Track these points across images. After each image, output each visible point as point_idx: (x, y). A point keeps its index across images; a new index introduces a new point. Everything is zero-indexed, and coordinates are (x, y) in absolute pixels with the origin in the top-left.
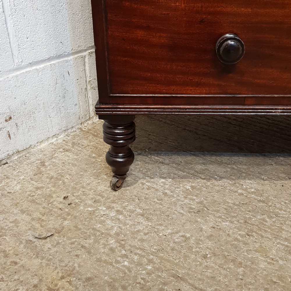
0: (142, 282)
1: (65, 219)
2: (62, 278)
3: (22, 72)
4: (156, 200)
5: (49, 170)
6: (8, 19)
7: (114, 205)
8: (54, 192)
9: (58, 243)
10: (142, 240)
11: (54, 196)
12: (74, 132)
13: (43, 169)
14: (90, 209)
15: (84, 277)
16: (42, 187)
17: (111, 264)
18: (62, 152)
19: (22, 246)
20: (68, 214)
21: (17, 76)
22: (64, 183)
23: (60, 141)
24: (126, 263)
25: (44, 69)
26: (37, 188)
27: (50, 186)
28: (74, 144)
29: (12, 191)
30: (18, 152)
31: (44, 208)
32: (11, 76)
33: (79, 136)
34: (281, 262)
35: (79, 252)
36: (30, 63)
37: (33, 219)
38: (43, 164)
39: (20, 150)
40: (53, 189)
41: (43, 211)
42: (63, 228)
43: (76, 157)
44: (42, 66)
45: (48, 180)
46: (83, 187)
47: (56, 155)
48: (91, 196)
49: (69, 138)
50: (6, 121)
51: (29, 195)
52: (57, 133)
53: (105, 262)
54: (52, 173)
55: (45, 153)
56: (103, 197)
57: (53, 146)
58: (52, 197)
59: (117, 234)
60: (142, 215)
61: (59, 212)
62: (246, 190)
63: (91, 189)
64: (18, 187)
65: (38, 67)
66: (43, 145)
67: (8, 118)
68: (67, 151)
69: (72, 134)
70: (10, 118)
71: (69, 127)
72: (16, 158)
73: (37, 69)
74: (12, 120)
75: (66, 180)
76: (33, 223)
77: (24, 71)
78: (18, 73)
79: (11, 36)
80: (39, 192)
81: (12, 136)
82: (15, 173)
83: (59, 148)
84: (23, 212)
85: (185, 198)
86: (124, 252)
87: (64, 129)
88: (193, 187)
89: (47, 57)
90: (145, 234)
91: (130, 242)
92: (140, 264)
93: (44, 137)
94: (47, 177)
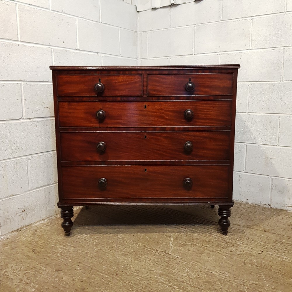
0: (66, 264)
1: (42, 249)
2: (38, 264)
3: (31, 191)
4: (80, 242)
5: (39, 233)
6: (29, 171)
7: (63, 244)
8: (39, 240)
9: (38, 255)
10: (70, 254)
11: (39, 241)
12: (52, 218)
13: (36, 233)
14: (53, 245)
15: (46, 264)
16: (35, 239)
17: (57, 260)
18: (45, 226)
19: (25, 256)
20: (44, 247)
21: (29, 193)
22: (44, 237)
23: (45, 222)
24: (62, 260)
25: (41, 190)
26: (33, 239)
27: (38, 238)
28: (51, 223)
29: (22, 240)
30: (26, 226)
31: (34, 245)
32: (27, 193)
33: (54, 220)
34: (118, 257)
35: (45, 258)
36: (36, 188)
37: (29, 249)
38: (36, 231)
39: (27, 225)
40: (39, 239)
41: (34, 246)
42: (41, 251)
43: (51, 228)
44: (40, 189)
45: (37, 237)
46: (52, 238)
47: (42, 227)
48: (54, 241)
49: (49, 221)
50: (23, 212)
51: (29, 242)
52: (44, 218)
53: (55, 260)
54: (39, 234)
55: (37, 227)
56: (59, 242)
57: (41, 224)
58: (38, 242)
59: (61, 252)
60: (73, 247)
61: (40, 246)
62: (118, 238)
63: (55, 239)
64: (25, 239)
65: (38, 189)
66: (37, 224)
67: (23, 211)
68: (48, 226)
69: (51, 219)
70: (25, 211)
71: (50, 216)
72: (25, 229)
73: (38, 190)
74: (25, 212)
75: (45, 236)
76: (30, 250)
77: (33, 191)
78: (30, 192)
79: (29, 178)
80: (33, 240)
81: (24, 218)
82: (24, 234)
83: (44, 225)
84: (26, 247)
85: (93, 241)
86: (62, 257)
87: (48, 217)
88: (97, 237)
89: (43, 185)
90: (72, 252)
91: (65, 254)
92: (67, 260)
93: (38, 220)
94: (37, 236)
